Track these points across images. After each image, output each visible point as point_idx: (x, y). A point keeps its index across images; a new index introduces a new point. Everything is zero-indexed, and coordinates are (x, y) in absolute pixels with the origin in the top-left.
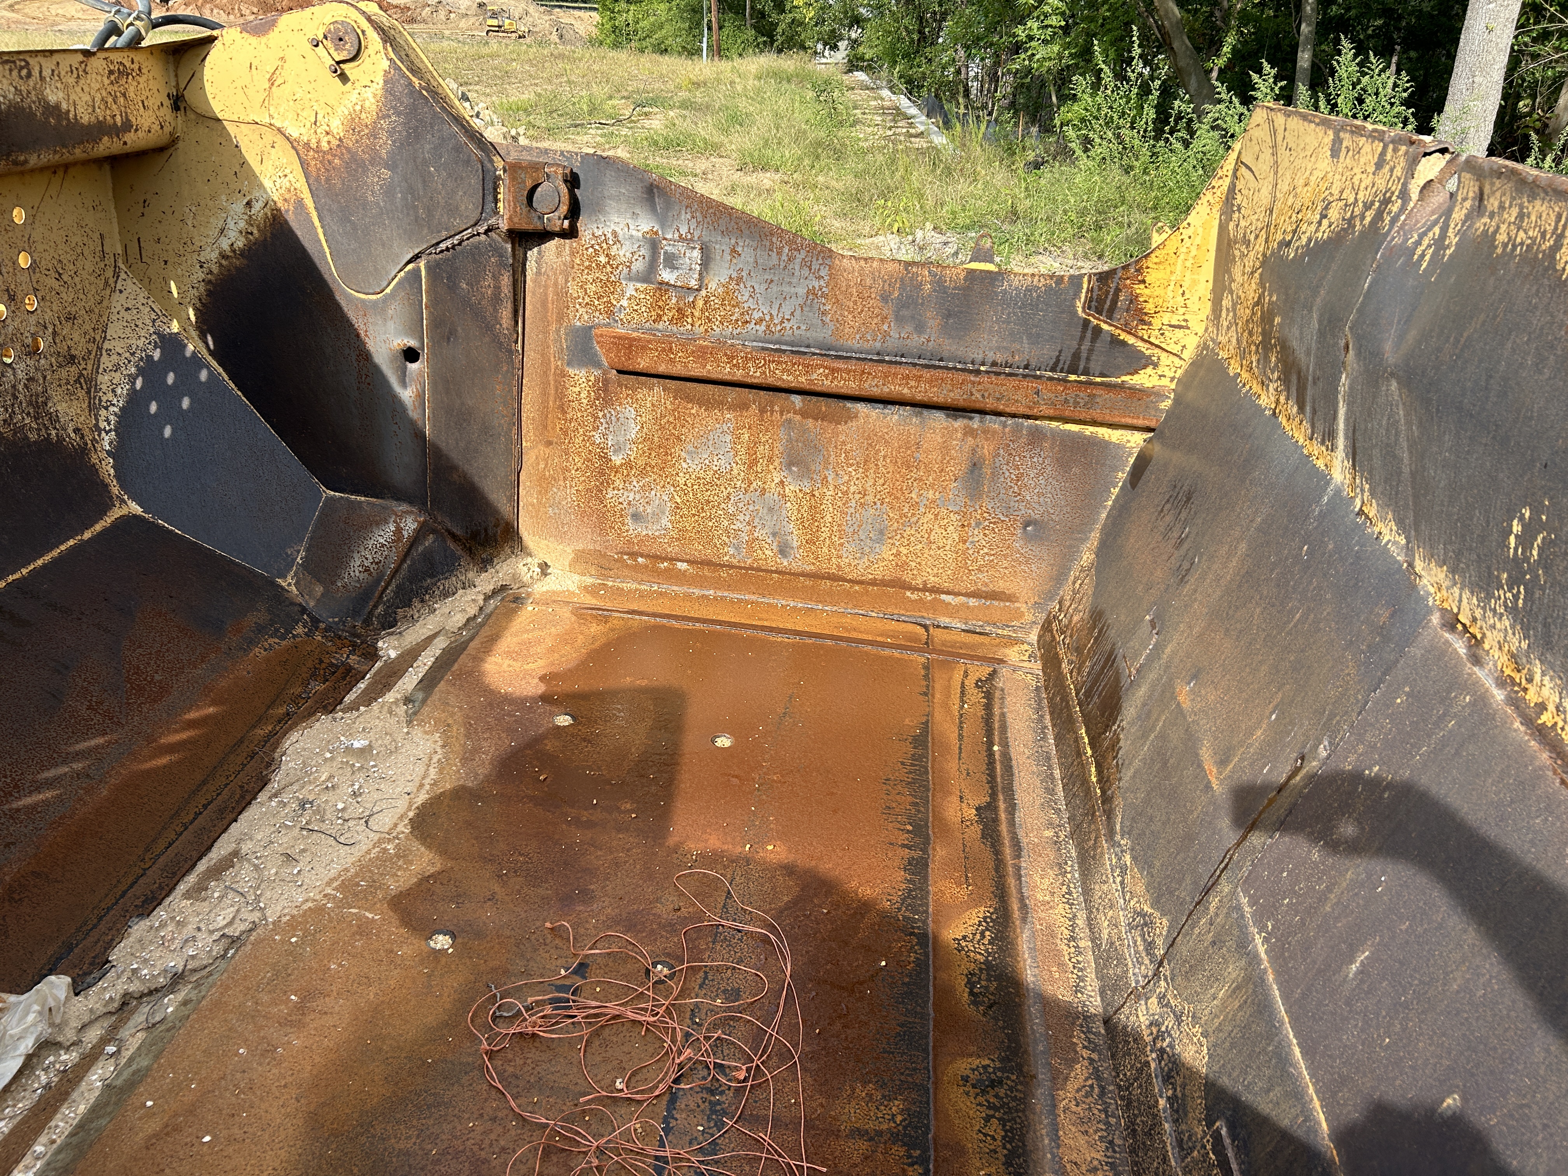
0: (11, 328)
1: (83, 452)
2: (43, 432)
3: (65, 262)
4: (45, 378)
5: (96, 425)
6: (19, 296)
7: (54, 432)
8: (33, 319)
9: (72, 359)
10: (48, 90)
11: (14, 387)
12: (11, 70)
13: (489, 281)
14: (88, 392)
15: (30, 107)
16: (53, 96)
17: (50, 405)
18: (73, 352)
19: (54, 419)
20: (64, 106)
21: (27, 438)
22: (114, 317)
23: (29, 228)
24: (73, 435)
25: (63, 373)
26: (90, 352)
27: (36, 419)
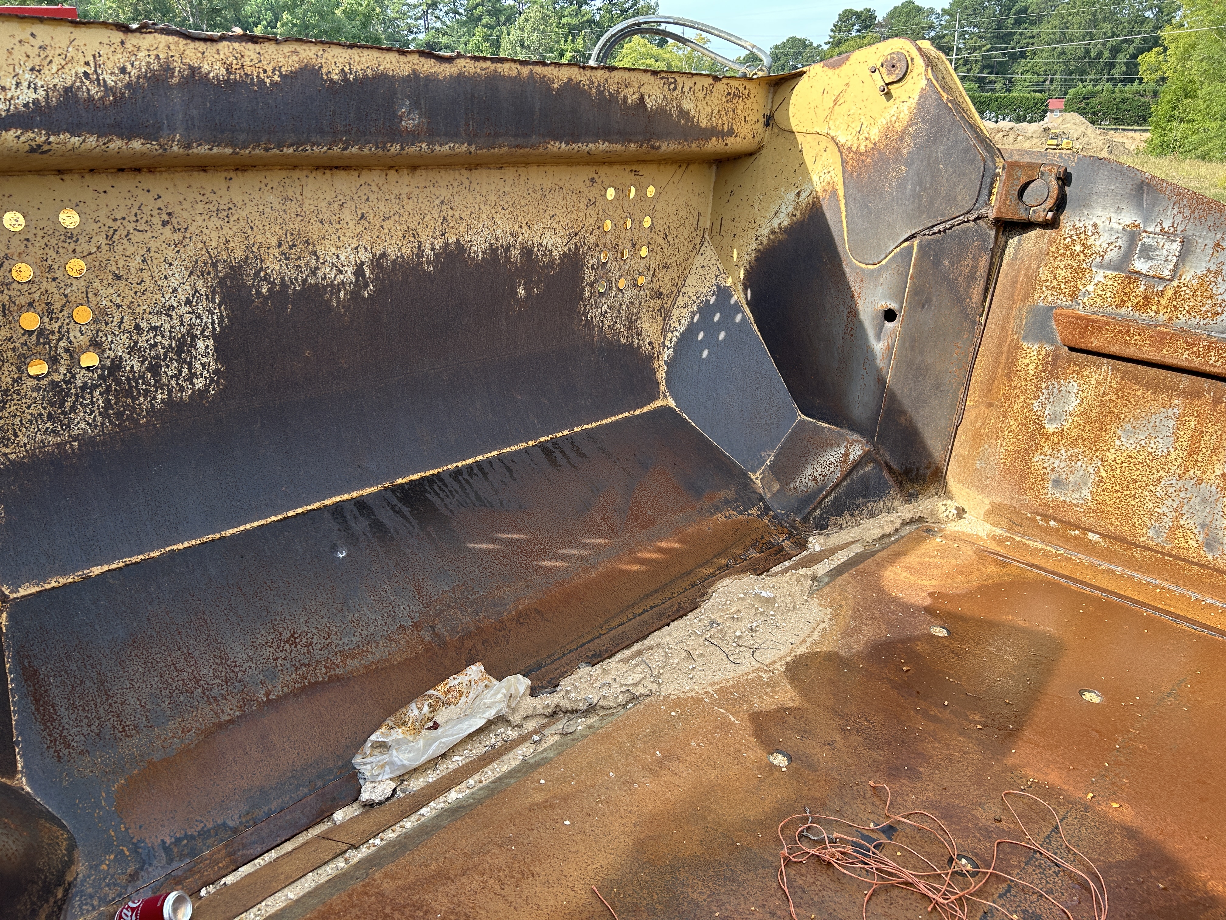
0: (628, 266)
1: (650, 358)
2: (630, 340)
3: (672, 227)
4: (640, 304)
5: (663, 343)
6: (638, 246)
7: (636, 341)
8: (643, 263)
9: (660, 295)
10: (684, 101)
11: (620, 305)
12: (664, 84)
13: (969, 261)
14: (664, 320)
15: (670, 110)
16: (687, 105)
17: (639, 322)
18: (662, 290)
19: (639, 333)
20: (692, 113)
21: (619, 341)
22: (693, 271)
23: (655, 201)
24: (647, 346)
25: (652, 303)
26: (672, 292)
27: (628, 330)
